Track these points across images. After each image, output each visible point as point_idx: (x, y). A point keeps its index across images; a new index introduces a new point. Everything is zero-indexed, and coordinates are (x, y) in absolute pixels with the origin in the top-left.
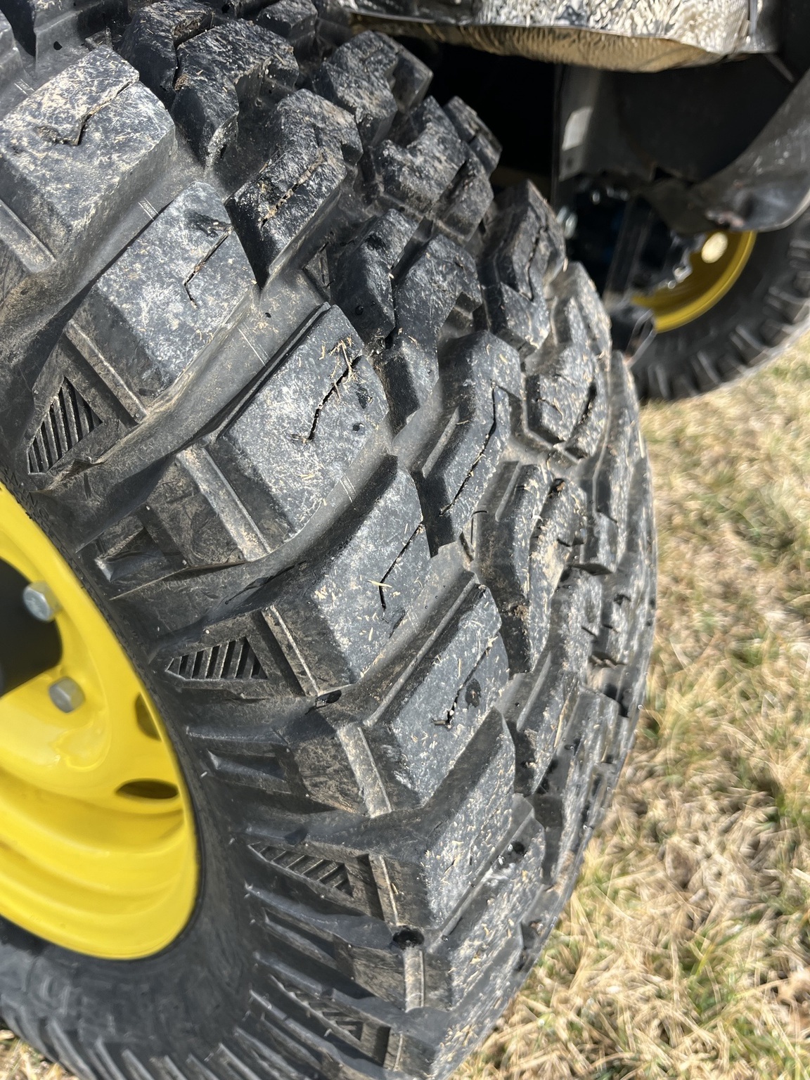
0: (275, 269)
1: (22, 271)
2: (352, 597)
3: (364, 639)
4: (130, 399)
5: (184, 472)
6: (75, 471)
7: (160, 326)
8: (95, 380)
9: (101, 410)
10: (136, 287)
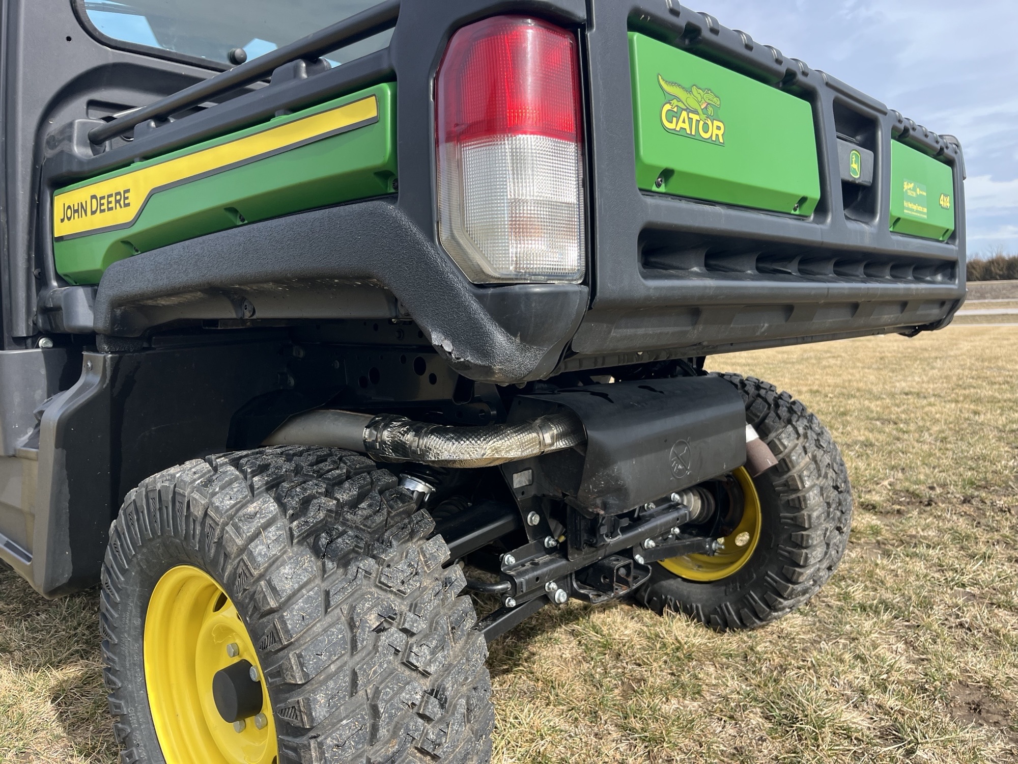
0: (295, 541)
1: (237, 545)
2: (294, 616)
3: (296, 627)
4: (252, 570)
5: (261, 586)
6: (244, 592)
7: (260, 554)
8: (248, 568)
9: (248, 575)
10: (257, 546)
